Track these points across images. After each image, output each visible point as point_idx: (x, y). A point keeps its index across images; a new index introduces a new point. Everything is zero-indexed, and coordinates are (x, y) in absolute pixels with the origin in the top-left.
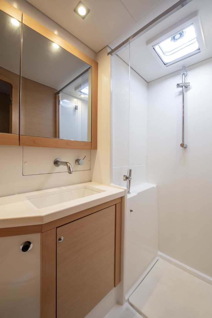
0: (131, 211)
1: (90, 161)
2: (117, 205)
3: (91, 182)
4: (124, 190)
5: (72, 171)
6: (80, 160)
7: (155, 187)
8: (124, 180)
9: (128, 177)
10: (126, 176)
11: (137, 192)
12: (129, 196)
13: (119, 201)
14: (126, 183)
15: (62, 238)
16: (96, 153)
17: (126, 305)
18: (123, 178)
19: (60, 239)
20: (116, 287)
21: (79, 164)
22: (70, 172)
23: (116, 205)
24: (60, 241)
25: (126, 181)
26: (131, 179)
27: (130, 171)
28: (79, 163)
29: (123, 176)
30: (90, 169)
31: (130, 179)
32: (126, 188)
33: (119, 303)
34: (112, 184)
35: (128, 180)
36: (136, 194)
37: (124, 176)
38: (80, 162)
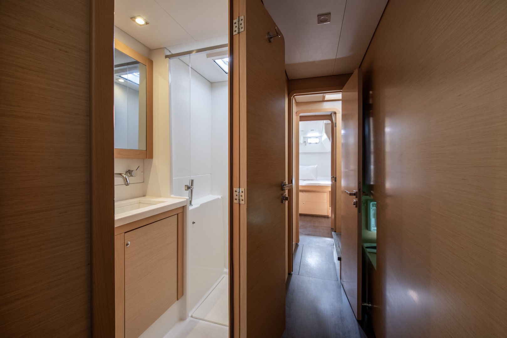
0: (194, 223)
1: (143, 172)
2: (179, 214)
3: (145, 197)
4: (186, 200)
5: (129, 182)
6: (132, 171)
7: (220, 198)
8: (186, 190)
9: (190, 187)
10: (188, 186)
11: (200, 204)
12: (191, 208)
13: (180, 211)
14: (188, 192)
15: (129, 243)
16: (152, 162)
17: (189, 319)
18: (184, 188)
19: (127, 245)
20: (179, 301)
21: (132, 176)
22: (128, 184)
23: (177, 214)
24: (129, 246)
25: (188, 191)
26: (193, 188)
27: (192, 181)
28: (131, 174)
29: (184, 186)
30: (144, 181)
31: (191, 189)
32: (188, 198)
33: (182, 319)
34: (172, 196)
35: (190, 190)
36: (198, 206)
37: (186, 186)
38: (133, 173)
